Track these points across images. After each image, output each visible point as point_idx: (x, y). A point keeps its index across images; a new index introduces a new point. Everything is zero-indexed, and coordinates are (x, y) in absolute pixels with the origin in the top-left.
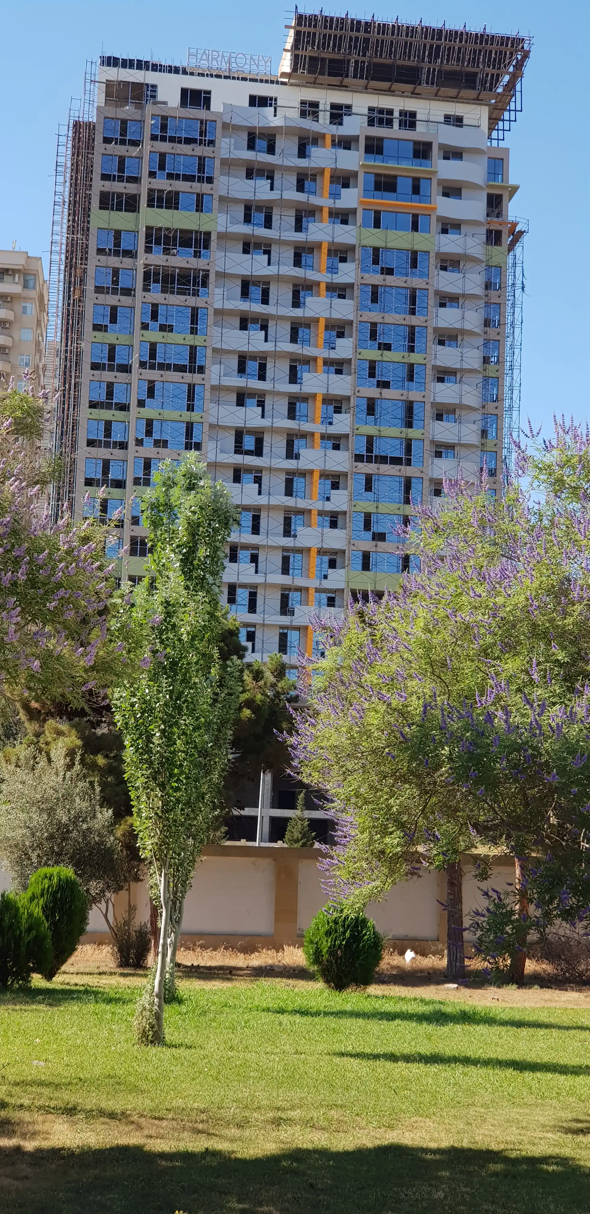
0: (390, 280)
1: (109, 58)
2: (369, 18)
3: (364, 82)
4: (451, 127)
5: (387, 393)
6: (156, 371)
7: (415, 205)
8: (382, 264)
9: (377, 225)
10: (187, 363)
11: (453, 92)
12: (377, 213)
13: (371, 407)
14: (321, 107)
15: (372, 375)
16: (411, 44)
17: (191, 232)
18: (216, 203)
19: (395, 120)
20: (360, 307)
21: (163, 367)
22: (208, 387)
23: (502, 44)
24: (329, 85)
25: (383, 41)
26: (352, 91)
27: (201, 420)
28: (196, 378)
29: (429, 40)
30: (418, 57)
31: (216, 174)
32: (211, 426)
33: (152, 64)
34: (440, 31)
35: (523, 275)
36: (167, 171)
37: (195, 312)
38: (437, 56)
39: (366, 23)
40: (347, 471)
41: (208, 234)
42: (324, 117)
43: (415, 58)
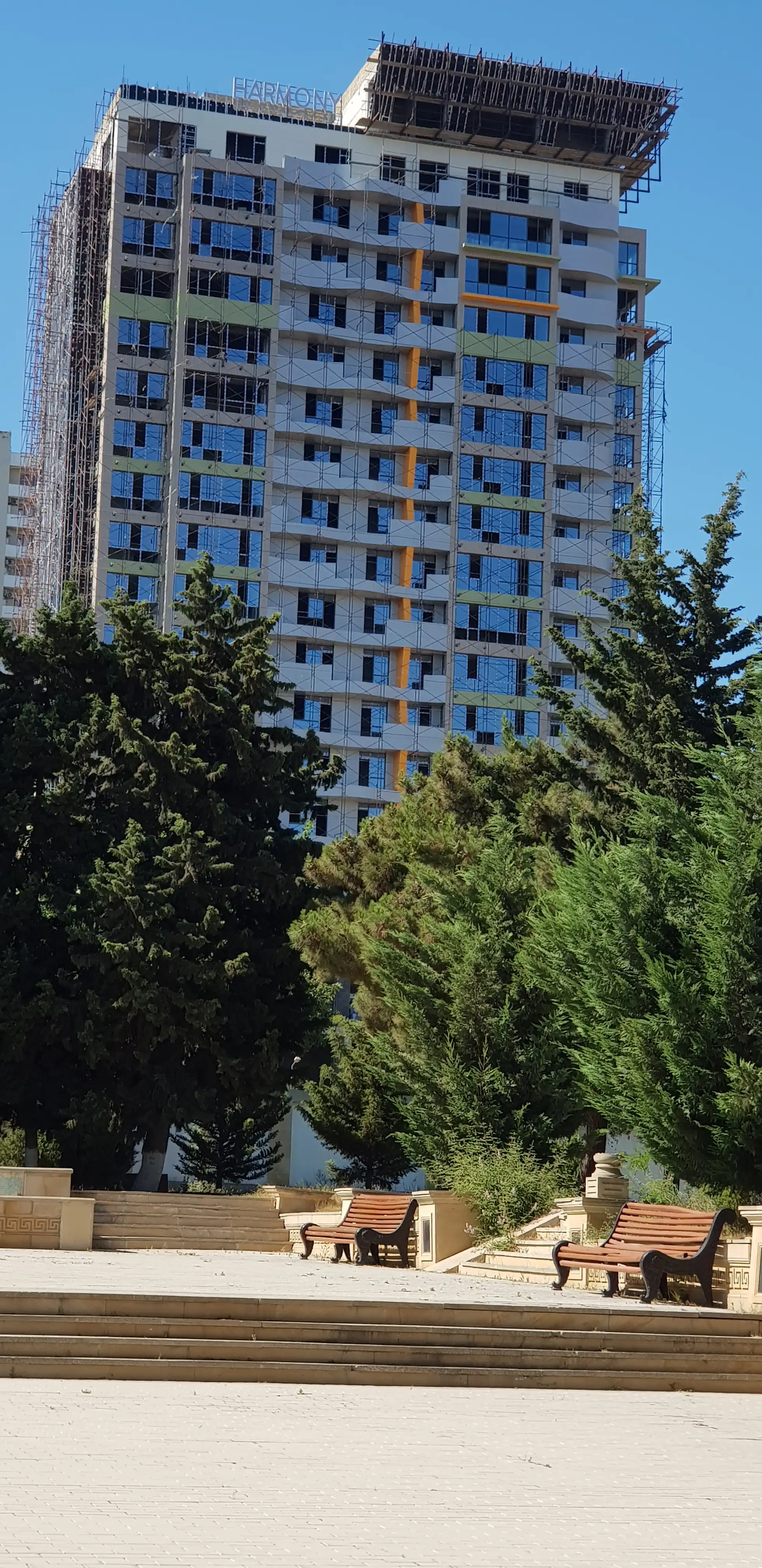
0: (501, 401)
1: (133, 88)
2: (474, 54)
3: (464, 136)
4: (573, 199)
5: (497, 549)
6: (199, 512)
7: (530, 303)
8: (488, 380)
9: (482, 328)
10: (239, 502)
11: (577, 154)
12: (483, 313)
13: (475, 566)
14: (408, 166)
15: (476, 524)
16: (526, 89)
17: (244, 328)
18: (276, 291)
19: (501, 187)
20: (462, 435)
21: (208, 506)
22: (267, 535)
23: (641, 96)
24: (417, 136)
25: (490, 83)
26: (448, 146)
27: (258, 579)
28: (253, 523)
29: (549, 85)
30: (535, 106)
31: (277, 252)
32: (271, 586)
33: (189, 98)
34: (564, 75)
35: (664, 400)
36: (212, 245)
37: (249, 434)
38: (558, 106)
39: (471, 59)
40: (445, 650)
41: (266, 333)
42: (412, 179)
43: (530, 107)
